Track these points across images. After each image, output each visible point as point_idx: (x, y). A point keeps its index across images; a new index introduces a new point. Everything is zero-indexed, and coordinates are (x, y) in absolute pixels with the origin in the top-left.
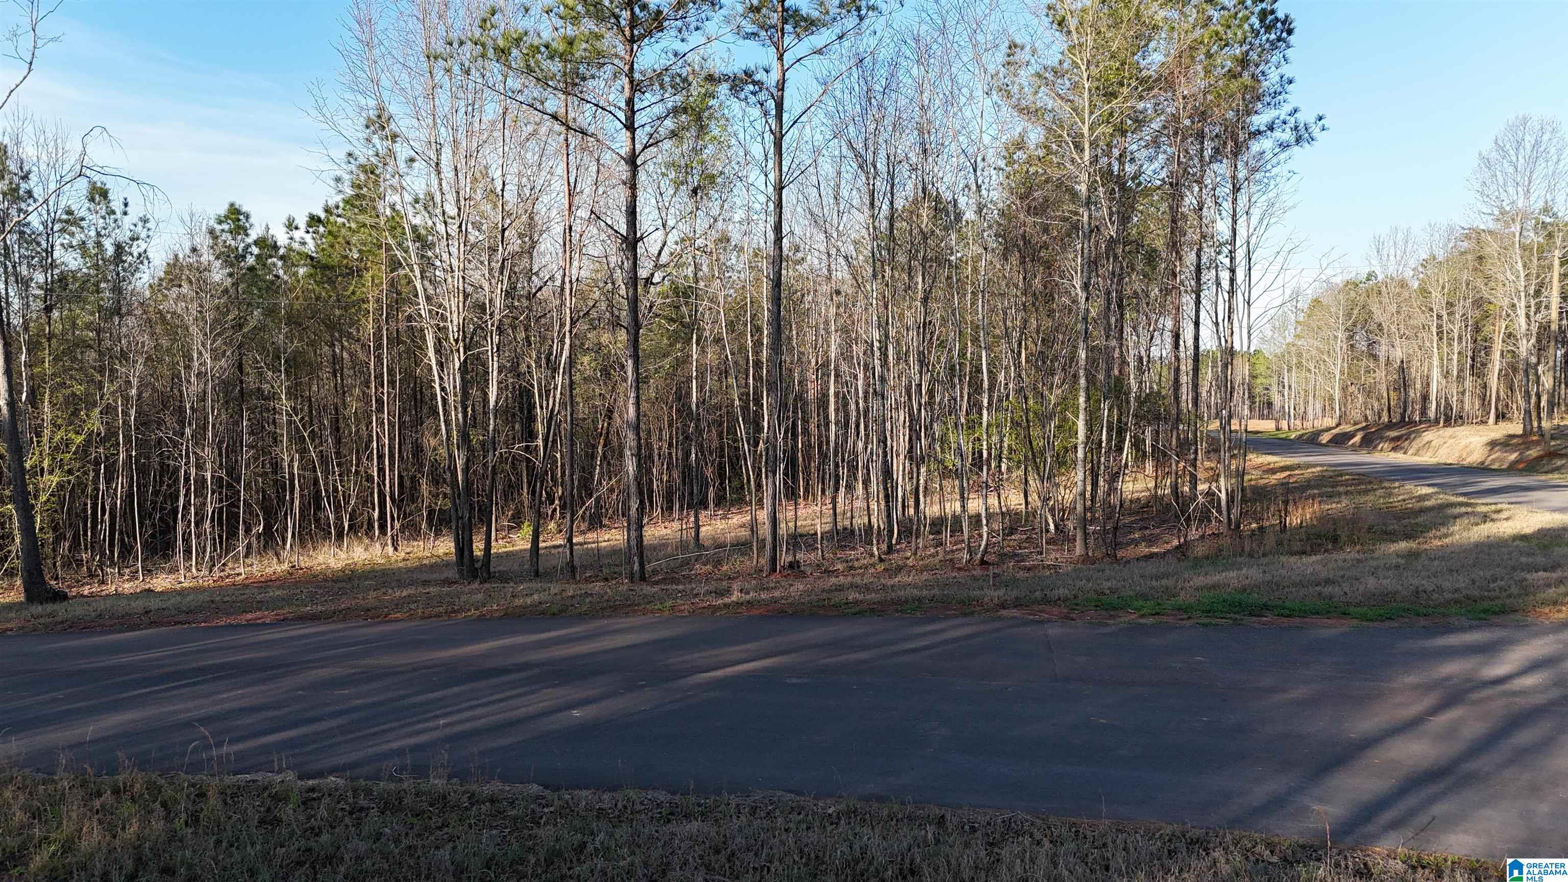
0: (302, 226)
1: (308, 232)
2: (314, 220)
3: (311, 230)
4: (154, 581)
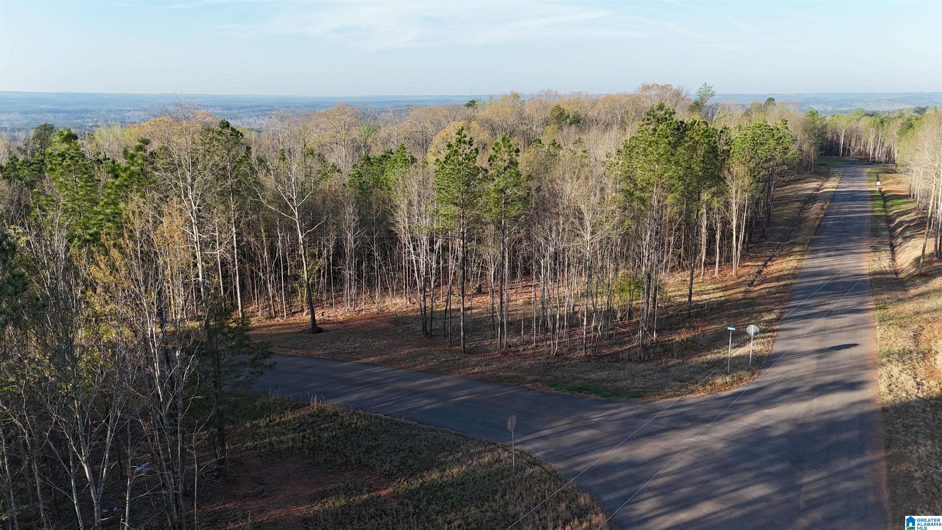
4: (338, 310)
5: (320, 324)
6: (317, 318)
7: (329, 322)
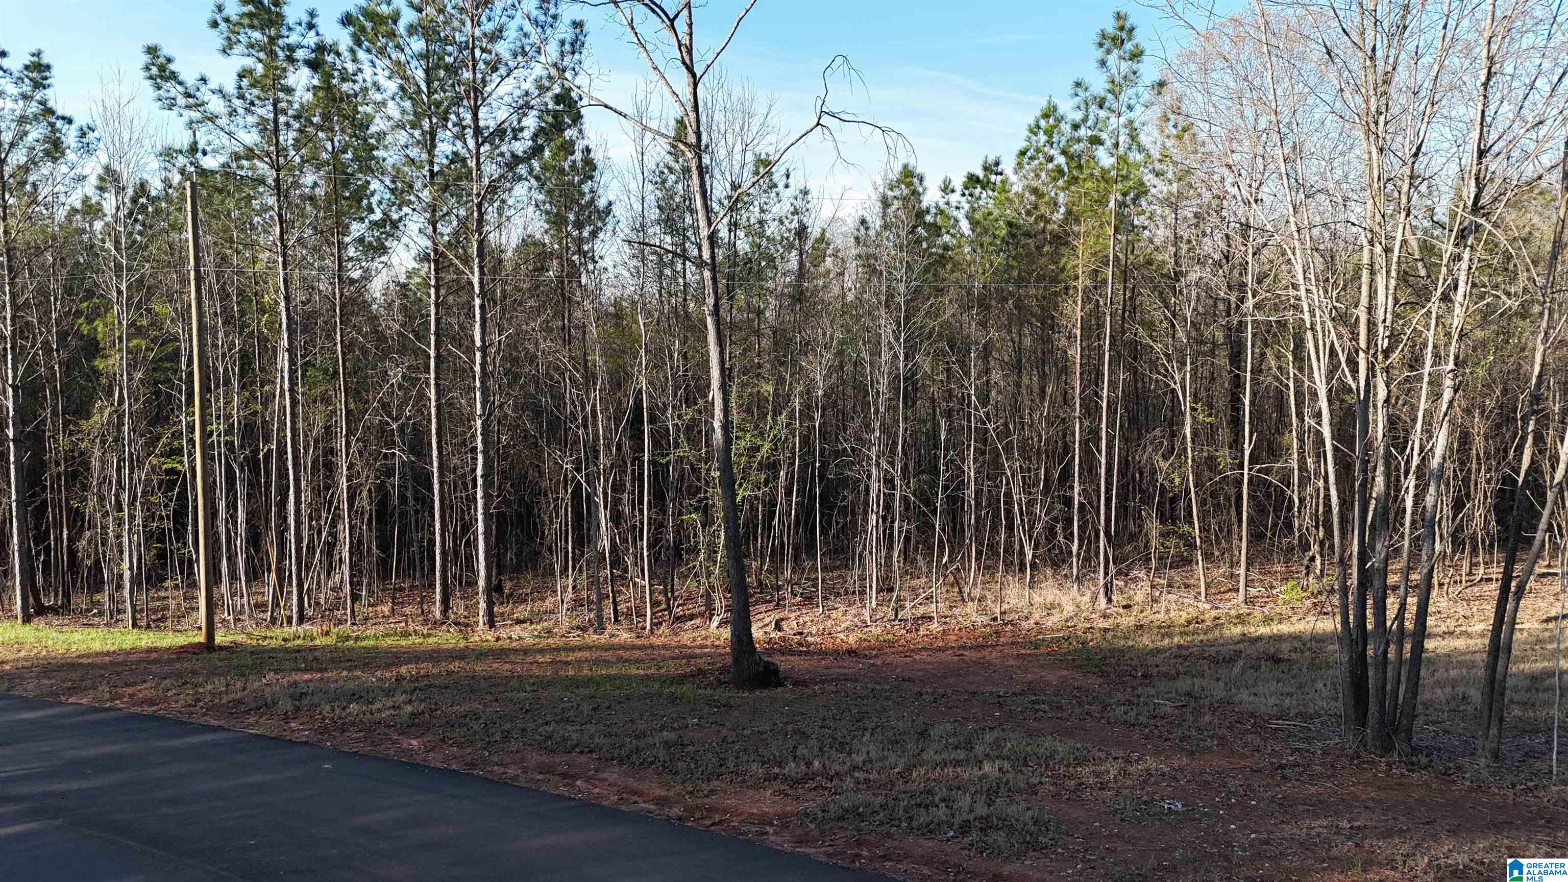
0: (959, 188)
1: (964, 195)
2: (973, 180)
3: (967, 192)
4: (834, 614)
5: (770, 652)
6: (757, 633)
7: (803, 650)
